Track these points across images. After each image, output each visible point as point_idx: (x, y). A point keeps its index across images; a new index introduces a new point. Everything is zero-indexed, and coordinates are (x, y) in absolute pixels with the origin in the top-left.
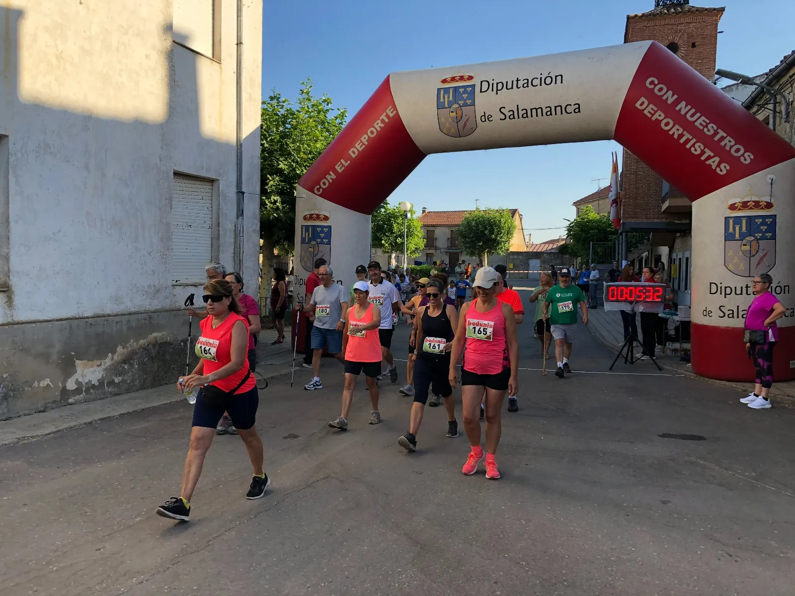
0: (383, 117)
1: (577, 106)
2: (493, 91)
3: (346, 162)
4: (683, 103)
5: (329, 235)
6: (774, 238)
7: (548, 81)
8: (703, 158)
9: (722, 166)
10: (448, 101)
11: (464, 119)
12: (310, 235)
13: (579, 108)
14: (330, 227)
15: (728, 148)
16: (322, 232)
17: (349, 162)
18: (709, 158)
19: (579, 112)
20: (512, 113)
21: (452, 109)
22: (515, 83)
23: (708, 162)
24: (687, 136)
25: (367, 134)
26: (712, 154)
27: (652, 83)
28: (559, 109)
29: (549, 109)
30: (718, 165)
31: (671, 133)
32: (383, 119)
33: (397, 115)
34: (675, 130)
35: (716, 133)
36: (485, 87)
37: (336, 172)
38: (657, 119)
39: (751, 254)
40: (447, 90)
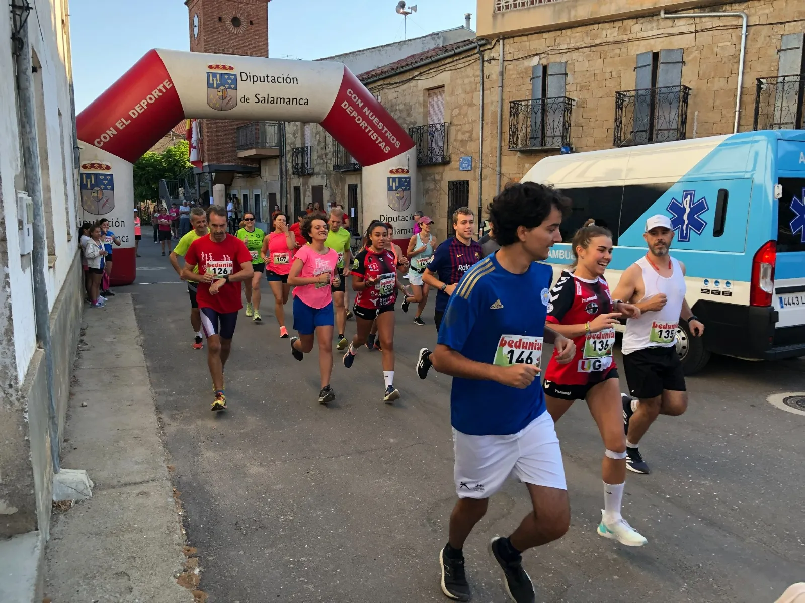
0: (161, 87)
1: (306, 101)
2: (250, 81)
3: (127, 121)
4: (366, 108)
5: (111, 182)
6: (409, 190)
7: (288, 81)
8: (377, 142)
9: (387, 147)
10: (217, 84)
11: (228, 98)
12: (93, 182)
13: (308, 102)
14: (112, 176)
15: (389, 138)
16: (105, 179)
17: (129, 121)
18: (380, 142)
19: (308, 104)
20: (263, 99)
21: (219, 90)
22: (266, 78)
23: (380, 145)
24: (369, 128)
25: (146, 100)
26: (382, 140)
27: (350, 93)
28: (295, 101)
29: (289, 100)
30: (385, 147)
31: (361, 125)
32: (160, 89)
33: (173, 86)
34: (363, 124)
35: (383, 128)
36: (244, 78)
37: (116, 128)
38: (353, 116)
39: (400, 199)
40: (214, 75)
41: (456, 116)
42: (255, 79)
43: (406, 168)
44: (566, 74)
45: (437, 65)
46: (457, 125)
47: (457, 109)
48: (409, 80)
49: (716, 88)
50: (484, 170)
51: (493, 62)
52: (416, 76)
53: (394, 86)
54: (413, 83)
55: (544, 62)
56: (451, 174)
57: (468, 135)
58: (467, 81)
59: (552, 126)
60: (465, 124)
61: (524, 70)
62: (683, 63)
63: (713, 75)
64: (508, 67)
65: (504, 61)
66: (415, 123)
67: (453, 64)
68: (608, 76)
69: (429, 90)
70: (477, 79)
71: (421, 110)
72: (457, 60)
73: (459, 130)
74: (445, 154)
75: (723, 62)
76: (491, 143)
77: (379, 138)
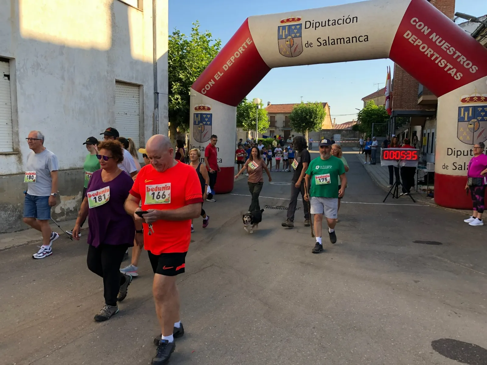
0: (244, 45)
1: (366, 37)
2: (313, 27)
4: (434, 34)
5: (210, 119)
7: (348, 21)
8: (446, 69)
9: (458, 74)
10: (285, 34)
11: (295, 46)
12: (199, 120)
14: (211, 115)
15: (462, 63)
16: (207, 117)
17: (223, 74)
18: (450, 69)
19: (368, 40)
20: (325, 42)
21: (287, 40)
22: (327, 22)
23: (449, 72)
24: (436, 55)
25: (234, 56)
26: (452, 67)
27: (415, 21)
28: (354, 39)
29: (348, 39)
30: (456, 74)
31: (426, 53)
32: (244, 46)
33: (253, 43)
34: (429, 52)
35: (455, 53)
37: (214, 80)
38: (417, 45)
39: (474, 130)
40: (284, 27)
42: (318, 25)
77: (448, 64)
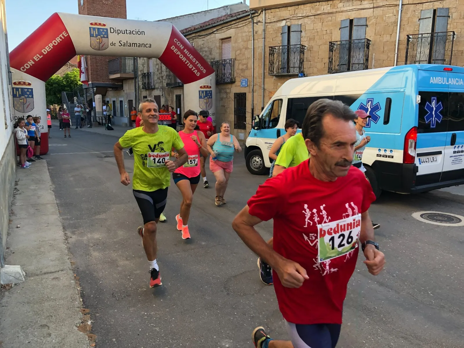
0: (61, 36)
1: (150, 45)
2: (116, 33)
3: (40, 56)
4: (186, 50)
5: (32, 93)
6: (212, 98)
7: (139, 33)
8: (192, 70)
9: (198, 73)
10: (96, 34)
11: (103, 43)
12: (20, 93)
13: (151, 46)
14: (32, 89)
15: (199, 67)
16: (28, 91)
17: (42, 56)
18: (194, 70)
20: (124, 44)
21: (97, 38)
22: (125, 31)
23: (194, 71)
24: (188, 62)
25: (52, 43)
26: (195, 69)
27: (176, 41)
28: (143, 45)
29: (139, 44)
30: (197, 73)
31: (182, 60)
33: (69, 35)
34: (184, 59)
35: (196, 62)
36: (112, 31)
37: (34, 60)
38: (178, 54)
39: (206, 103)
40: (94, 29)
41: (238, 55)
42: (119, 32)
43: (210, 85)
44: (301, 31)
45: (226, 25)
46: (239, 60)
47: (239, 51)
48: (211, 34)
49: (385, 40)
50: (254, 87)
51: (259, 23)
52: (215, 31)
53: (202, 37)
54: (213, 35)
55: (289, 24)
56: (235, 89)
57: (245, 66)
58: (244, 34)
59: (293, 61)
60: (243, 59)
61: (277, 29)
62: (367, 26)
63: (383, 33)
64: (268, 27)
65: (265, 23)
66: (214, 59)
67: (236, 24)
68: (325, 32)
69: (222, 39)
70: (250, 33)
71: (218, 51)
72: (238, 22)
73: (240, 63)
74: (232, 77)
75: (388, 26)
76: (259, 71)
77: (193, 67)
